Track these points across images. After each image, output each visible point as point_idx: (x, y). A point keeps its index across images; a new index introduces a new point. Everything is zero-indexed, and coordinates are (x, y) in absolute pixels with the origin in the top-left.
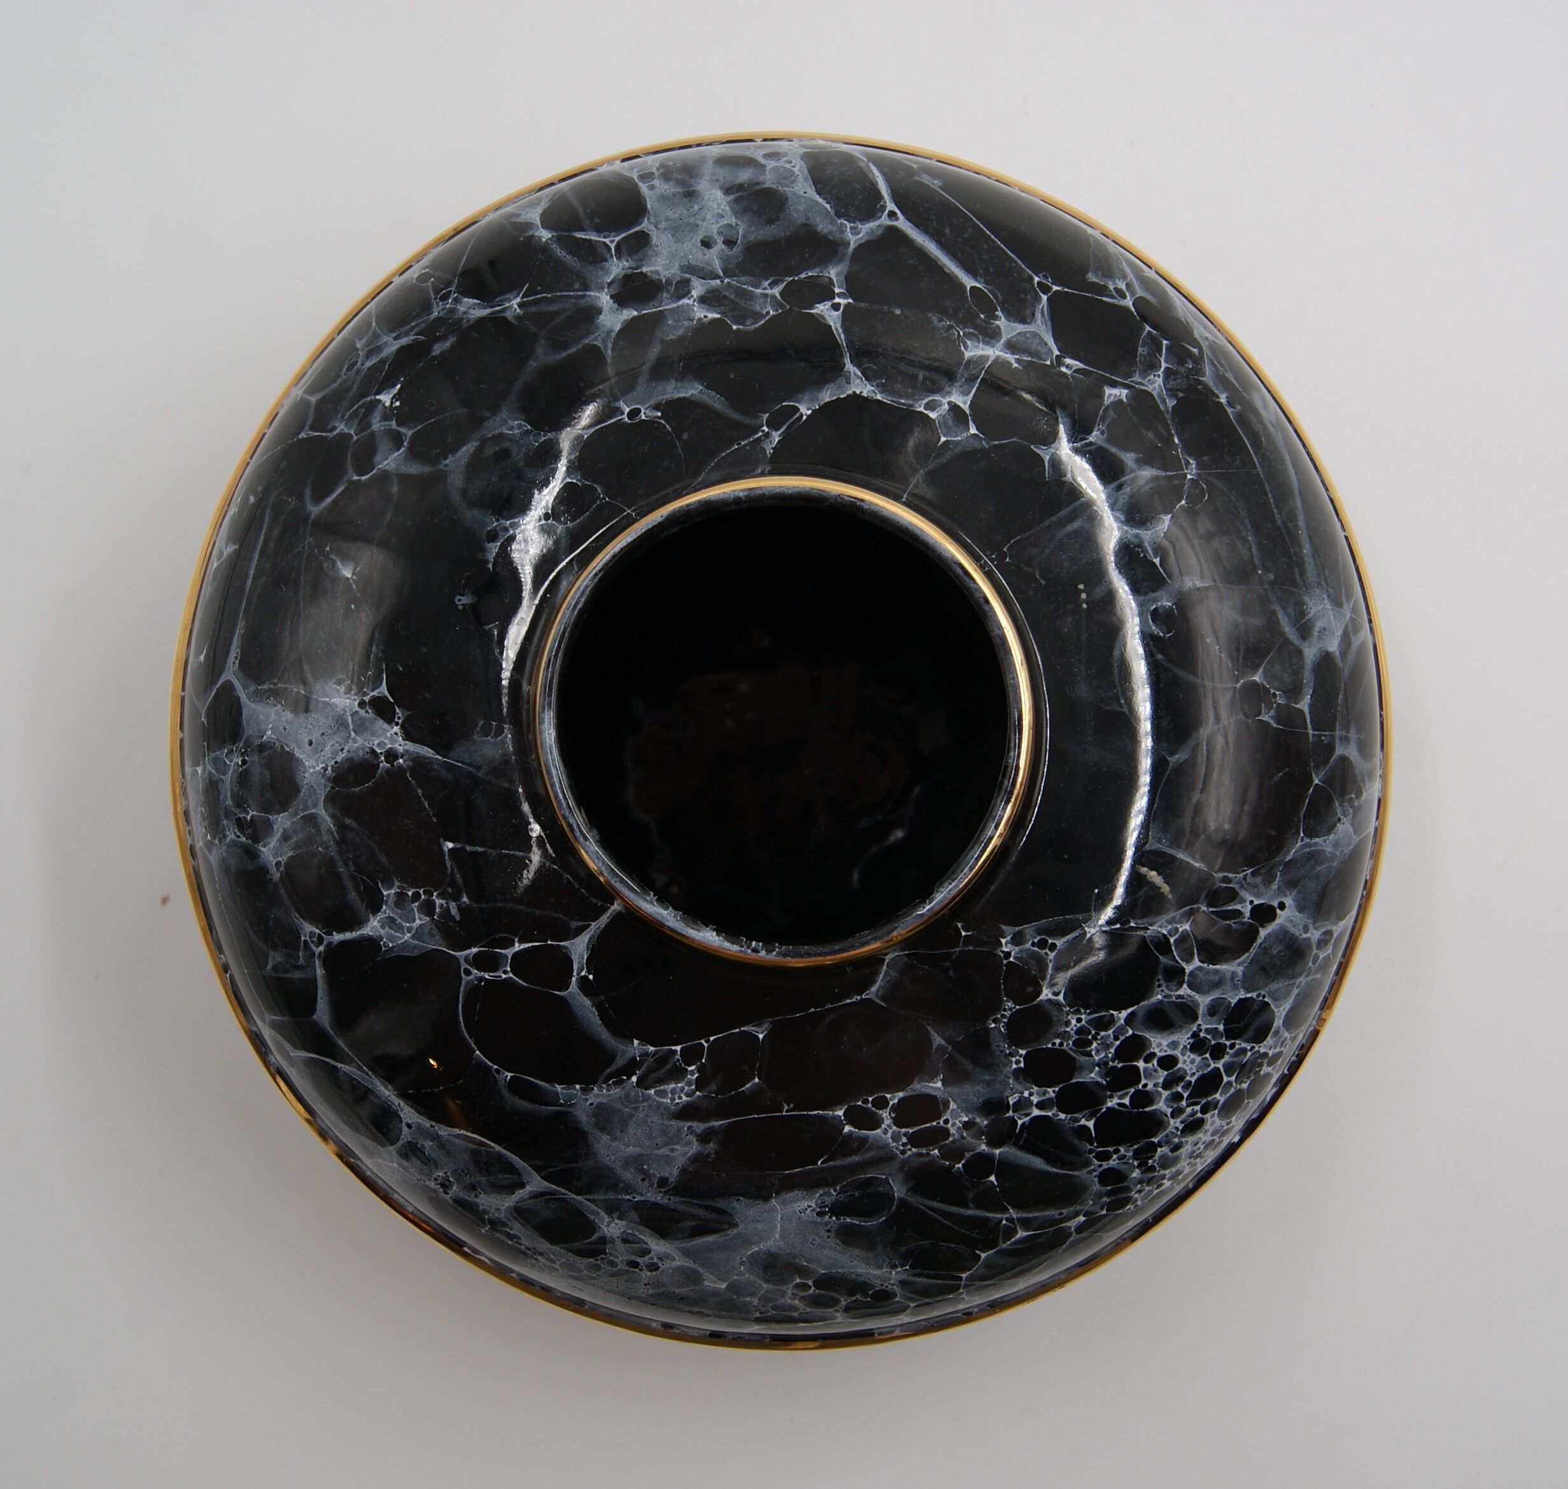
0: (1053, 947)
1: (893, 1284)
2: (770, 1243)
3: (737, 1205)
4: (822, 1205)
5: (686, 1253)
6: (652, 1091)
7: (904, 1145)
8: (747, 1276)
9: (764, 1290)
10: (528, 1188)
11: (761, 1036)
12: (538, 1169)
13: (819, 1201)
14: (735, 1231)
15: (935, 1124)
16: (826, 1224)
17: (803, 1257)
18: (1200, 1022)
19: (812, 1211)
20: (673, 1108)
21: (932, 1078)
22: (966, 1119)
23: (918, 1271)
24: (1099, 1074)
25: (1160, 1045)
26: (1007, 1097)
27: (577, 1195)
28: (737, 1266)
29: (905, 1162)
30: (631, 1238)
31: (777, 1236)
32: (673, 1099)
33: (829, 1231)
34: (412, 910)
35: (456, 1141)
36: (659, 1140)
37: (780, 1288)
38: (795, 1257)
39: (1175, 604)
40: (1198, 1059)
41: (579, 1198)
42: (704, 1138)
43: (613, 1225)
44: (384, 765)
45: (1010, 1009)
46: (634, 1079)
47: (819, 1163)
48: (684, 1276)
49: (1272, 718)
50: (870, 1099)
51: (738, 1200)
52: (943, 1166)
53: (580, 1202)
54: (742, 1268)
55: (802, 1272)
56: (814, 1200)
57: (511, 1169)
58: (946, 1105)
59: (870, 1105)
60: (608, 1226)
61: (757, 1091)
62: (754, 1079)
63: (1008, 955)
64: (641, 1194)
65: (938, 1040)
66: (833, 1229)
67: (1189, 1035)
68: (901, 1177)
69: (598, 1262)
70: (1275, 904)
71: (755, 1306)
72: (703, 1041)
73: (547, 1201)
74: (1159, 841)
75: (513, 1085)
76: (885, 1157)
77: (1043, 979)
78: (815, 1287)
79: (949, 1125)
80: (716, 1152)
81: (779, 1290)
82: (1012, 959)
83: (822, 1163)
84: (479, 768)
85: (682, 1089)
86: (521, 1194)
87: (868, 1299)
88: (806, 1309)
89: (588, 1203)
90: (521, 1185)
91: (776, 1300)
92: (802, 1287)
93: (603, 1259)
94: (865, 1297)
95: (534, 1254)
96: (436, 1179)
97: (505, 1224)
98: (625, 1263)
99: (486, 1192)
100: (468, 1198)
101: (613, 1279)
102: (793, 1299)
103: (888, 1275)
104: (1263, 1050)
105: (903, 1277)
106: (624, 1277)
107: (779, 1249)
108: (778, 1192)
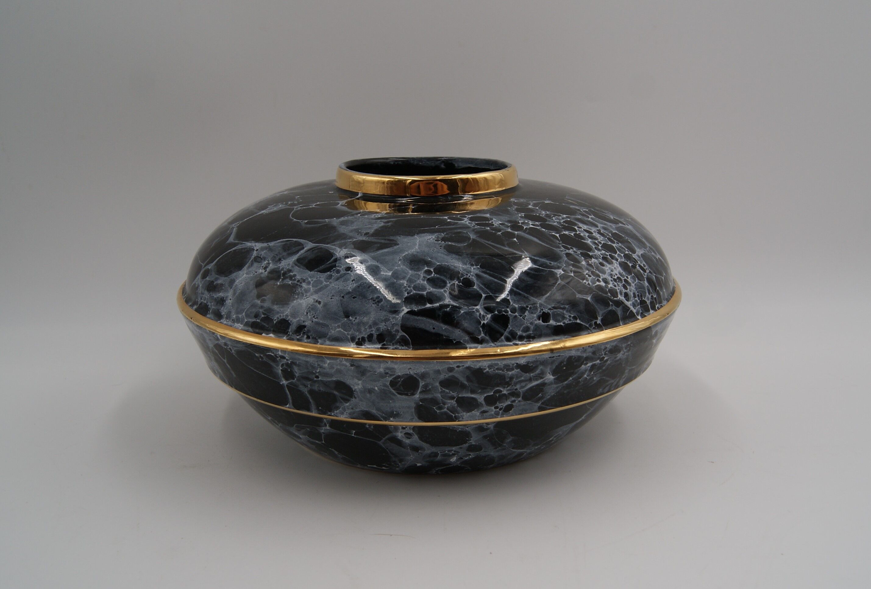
1: (472, 276)
2: (413, 250)
3: (399, 238)
5: (374, 258)
6: (366, 216)
7: (474, 225)
8: (402, 266)
9: (410, 275)
10: (305, 249)
12: (311, 241)
13: (437, 237)
14: (397, 247)
15: (487, 222)
16: (440, 244)
17: (429, 256)
18: (599, 228)
20: (374, 218)
21: (485, 214)
22: (501, 223)
23: (484, 270)
24: (558, 224)
25: (583, 227)
26: (518, 221)
27: (327, 244)
28: (397, 261)
29: (475, 229)
30: (349, 256)
31: (417, 248)
33: (441, 246)
34: (280, 205)
35: (277, 244)
36: (367, 224)
37: (418, 273)
38: (425, 256)
40: (603, 238)
41: (328, 245)
42: (387, 223)
43: (342, 252)
45: (516, 207)
46: (359, 215)
48: (372, 270)
51: (400, 236)
52: (492, 232)
53: (328, 247)
54: (400, 263)
55: (428, 264)
56: (434, 236)
57: (300, 245)
58: (492, 219)
59: (459, 217)
60: (339, 252)
64: (356, 238)
66: (443, 246)
67: (596, 230)
68: (473, 233)
69: (331, 273)
70: (624, 222)
71: (405, 287)
73: (313, 251)
75: (307, 223)
76: (467, 227)
77: (529, 205)
78: (435, 273)
79: (493, 223)
80: (392, 225)
81: (417, 274)
83: (438, 227)
86: (302, 252)
87: (461, 284)
88: (430, 289)
89: (332, 246)
90: (303, 248)
91: (416, 281)
92: (428, 272)
93: (334, 270)
94: (460, 283)
95: (301, 283)
96: (263, 267)
97: (290, 271)
98: (344, 269)
99: (284, 259)
100: (276, 267)
101: (337, 282)
102: (424, 280)
103: (470, 269)
104: (634, 257)
105: (477, 272)
106: (343, 279)
107: (418, 252)
108: (418, 234)
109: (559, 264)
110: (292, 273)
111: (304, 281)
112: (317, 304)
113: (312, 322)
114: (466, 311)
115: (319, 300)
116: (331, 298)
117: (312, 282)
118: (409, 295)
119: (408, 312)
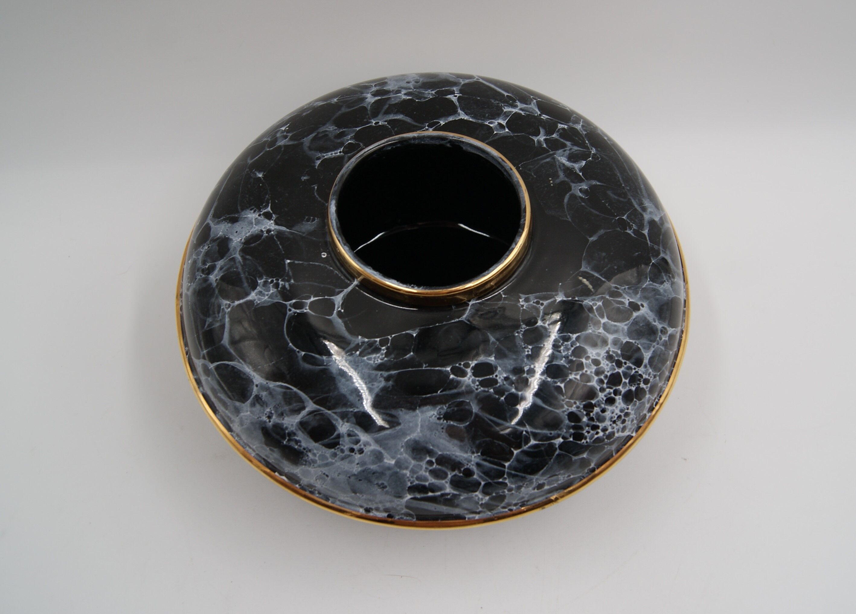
0: (542, 304)
1: (473, 465)
2: (415, 434)
3: (400, 413)
4: (440, 414)
5: (377, 441)
6: (365, 358)
7: (477, 386)
9: (412, 465)
10: (307, 410)
11: (415, 335)
12: (312, 398)
13: (438, 412)
14: (399, 427)
15: (491, 376)
16: (442, 424)
17: (431, 443)
18: (609, 346)
19: (436, 417)
20: (374, 365)
21: (490, 355)
22: (505, 375)
23: (484, 457)
24: (565, 361)
25: (592, 353)
26: (524, 367)
27: (328, 410)
28: (400, 448)
29: (478, 394)
30: (352, 433)
31: (419, 430)
32: (374, 361)
33: (443, 428)
34: (270, 287)
35: (277, 388)
36: (367, 380)
37: (420, 463)
38: (427, 443)
39: (589, 188)
40: (610, 364)
41: (329, 412)
42: (387, 379)
43: (344, 426)
44: (265, 234)
45: (524, 328)
46: (358, 353)
47: (439, 392)
48: (375, 456)
49: (632, 232)
50: (462, 363)
51: (401, 410)
52: (495, 398)
53: (330, 415)
54: (402, 450)
55: (430, 452)
56: (436, 411)
57: (301, 400)
58: (496, 368)
59: (462, 366)
60: (342, 427)
61: (412, 358)
62: (410, 352)
63: (523, 306)
64: (357, 408)
65: (492, 339)
66: (445, 428)
67: (605, 352)
68: (476, 402)
69: (336, 451)
70: (639, 303)
71: (408, 477)
72: (389, 337)
73: (315, 415)
74: (587, 268)
75: (305, 358)
76: (469, 391)
77: (539, 317)
79: (498, 378)
80: (393, 386)
81: (419, 465)
82: (524, 308)
83: (440, 392)
84: (304, 233)
85: (379, 357)
86: (304, 413)
87: (461, 475)
88: (432, 480)
89: (333, 415)
90: (304, 408)
91: (418, 472)
92: (430, 463)
93: (338, 448)
94: (460, 473)
95: (307, 451)
96: (266, 414)
97: (295, 434)
98: (348, 449)
99: (288, 416)
100: (279, 422)
101: (342, 462)
102: (426, 472)
103: (470, 458)
104: (640, 372)
105: (478, 460)
106: (347, 460)
107: (420, 438)
108: (420, 406)
109: (559, 432)
110: (297, 437)
111: (310, 451)
112: (325, 476)
113: (322, 486)
114: (465, 497)
115: (327, 473)
116: (338, 476)
117: (318, 455)
118: (412, 485)
119: (411, 498)
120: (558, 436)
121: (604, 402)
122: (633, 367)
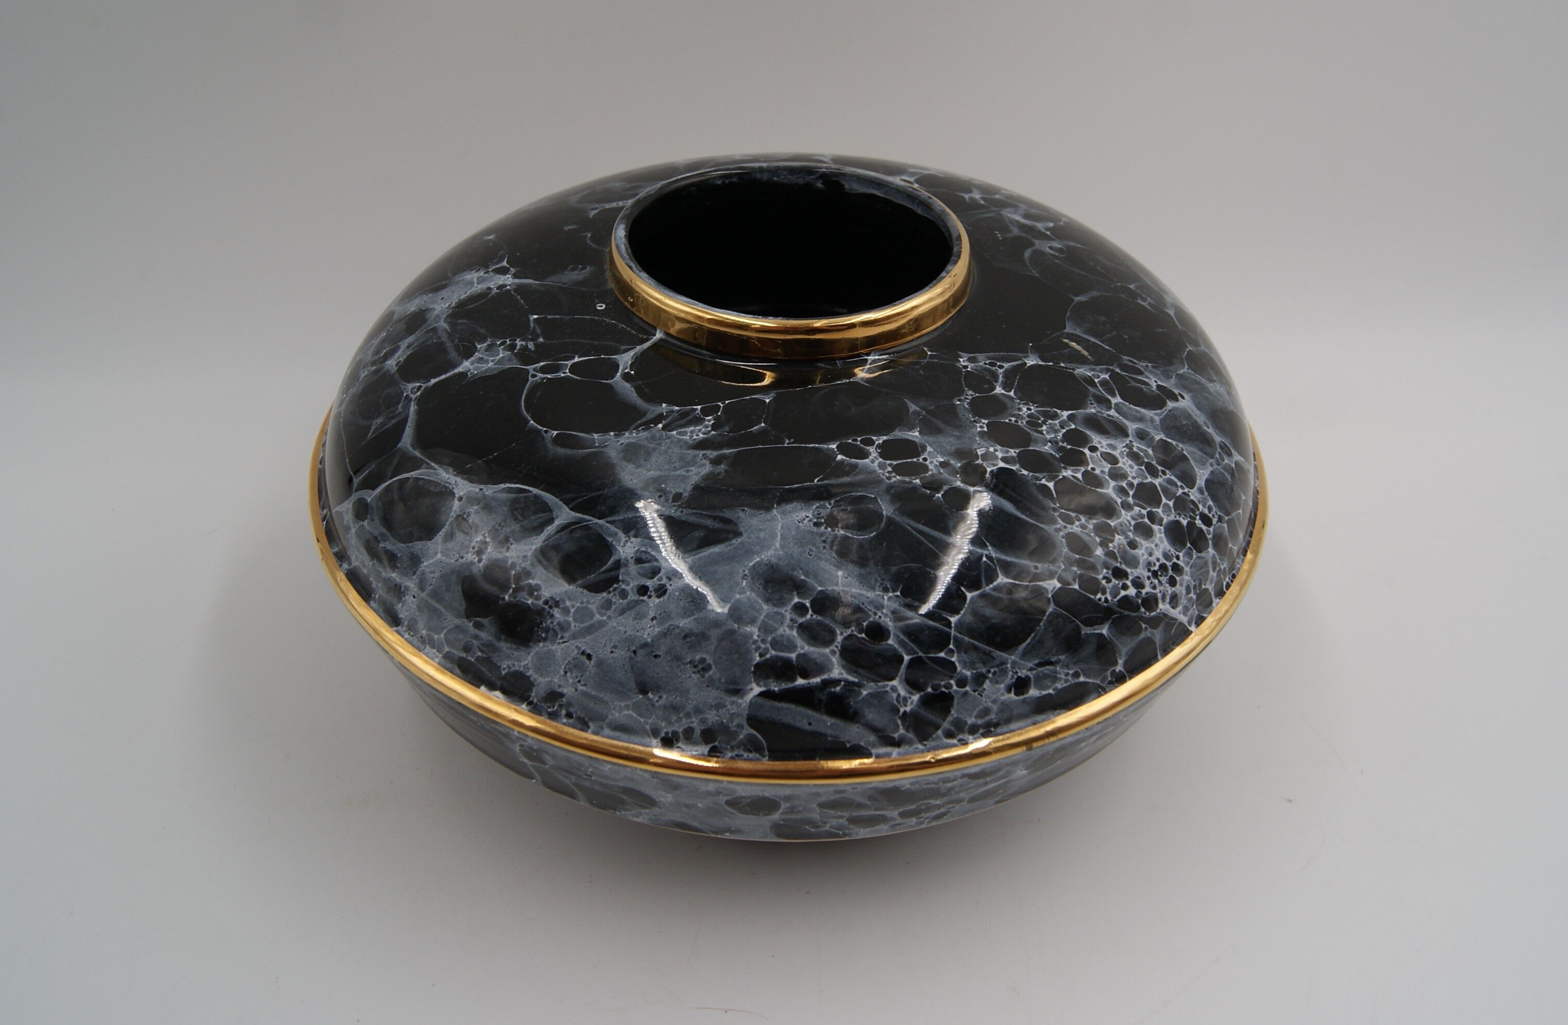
0: (1001, 367)
1: (886, 615)
2: (771, 553)
3: (741, 514)
4: (818, 516)
5: (698, 568)
6: (675, 433)
7: (889, 472)
8: (749, 593)
9: (764, 614)
10: (557, 523)
11: (767, 401)
12: (566, 503)
13: (816, 513)
14: (739, 540)
15: (915, 460)
16: (822, 535)
17: (801, 569)
18: (1130, 438)
19: (810, 521)
20: (691, 442)
21: (911, 429)
22: (942, 460)
23: (908, 600)
24: (1052, 448)
25: (1100, 443)
26: (976, 449)
27: (599, 519)
28: (740, 580)
29: (890, 487)
30: (644, 557)
31: (778, 545)
32: (691, 437)
33: (824, 542)
34: (499, 351)
35: (499, 495)
36: (677, 464)
37: (780, 610)
38: (793, 569)
39: (1065, 247)
40: (1136, 467)
41: (600, 522)
42: (716, 462)
43: (629, 544)
44: (495, 291)
45: (971, 395)
46: (660, 426)
47: (816, 481)
48: (690, 599)
49: (1146, 305)
50: (859, 439)
51: (743, 510)
52: (925, 494)
53: (601, 526)
54: (744, 584)
55: (800, 588)
56: (811, 512)
57: (545, 508)
58: (924, 449)
59: (859, 443)
60: (624, 546)
61: (763, 432)
62: (761, 423)
63: (966, 367)
65: (913, 407)
66: (829, 540)
67: (1124, 445)
68: (888, 498)
69: (610, 596)
70: (1176, 392)
71: (755, 642)
72: (720, 404)
73: (572, 531)
74: (1075, 330)
75: (557, 441)
76: (874, 481)
77: (996, 381)
78: (813, 611)
79: (927, 463)
80: (726, 471)
81: (778, 613)
82: (969, 369)
83: (818, 481)
84: (565, 284)
85: (699, 431)
86: (550, 529)
87: (863, 635)
88: (804, 647)
89: (608, 525)
90: (551, 521)
91: (776, 629)
92: (800, 609)
93: (615, 589)
94: (860, 633)
95: (551, 607)
96: (473, 548)
97: (528, 574)
98: (635, 590)
99: (517, 541)
100: (500, 556)
101: (621, 619)
102: (791, 628)
103: (881, 600)
104: (1192, 498)
105: (895, 605)
106: (633, 612)
107: (780, 559)
108: (779, 504)
109: (1052, 567)
110: (533, 579)
111: (557, 604)
112: (584, 658)
113: (576, 690)
114: (871, 691)
115: (588, 651)
116: (612, 652)
117: (572, 610)
118: (763, 659)
119: (761, 694)
120: (1051, 576)
121: (1132, 528)
122: (1179, 484)
